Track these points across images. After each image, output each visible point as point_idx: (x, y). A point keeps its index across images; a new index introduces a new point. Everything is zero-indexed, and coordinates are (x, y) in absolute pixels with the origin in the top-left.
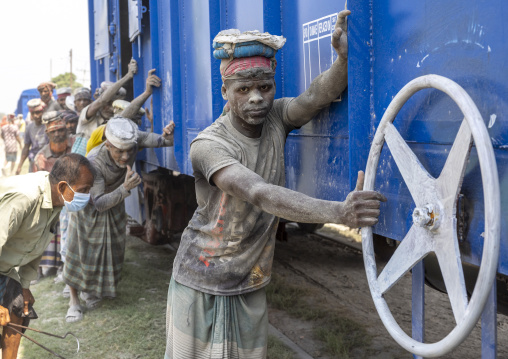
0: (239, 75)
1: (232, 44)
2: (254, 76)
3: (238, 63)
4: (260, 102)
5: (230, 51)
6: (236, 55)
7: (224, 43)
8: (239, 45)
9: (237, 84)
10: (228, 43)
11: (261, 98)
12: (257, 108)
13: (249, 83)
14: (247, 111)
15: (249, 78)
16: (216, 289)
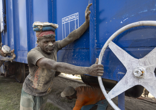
0: (45, 37)
1: (41, 26)
2: (50, 37)
3: (44, 33)
4: (52, 46)
5: (41, 29)
6: (43, 30)
7: (38, 26)
8: (44, 26)
9: (44, 40)
10: (40, 26)
11: (53, 45)
12: (51, 47)
13: (48, 40)
14: (47, 48)
15: (49, 38)
16: (37, 94)
